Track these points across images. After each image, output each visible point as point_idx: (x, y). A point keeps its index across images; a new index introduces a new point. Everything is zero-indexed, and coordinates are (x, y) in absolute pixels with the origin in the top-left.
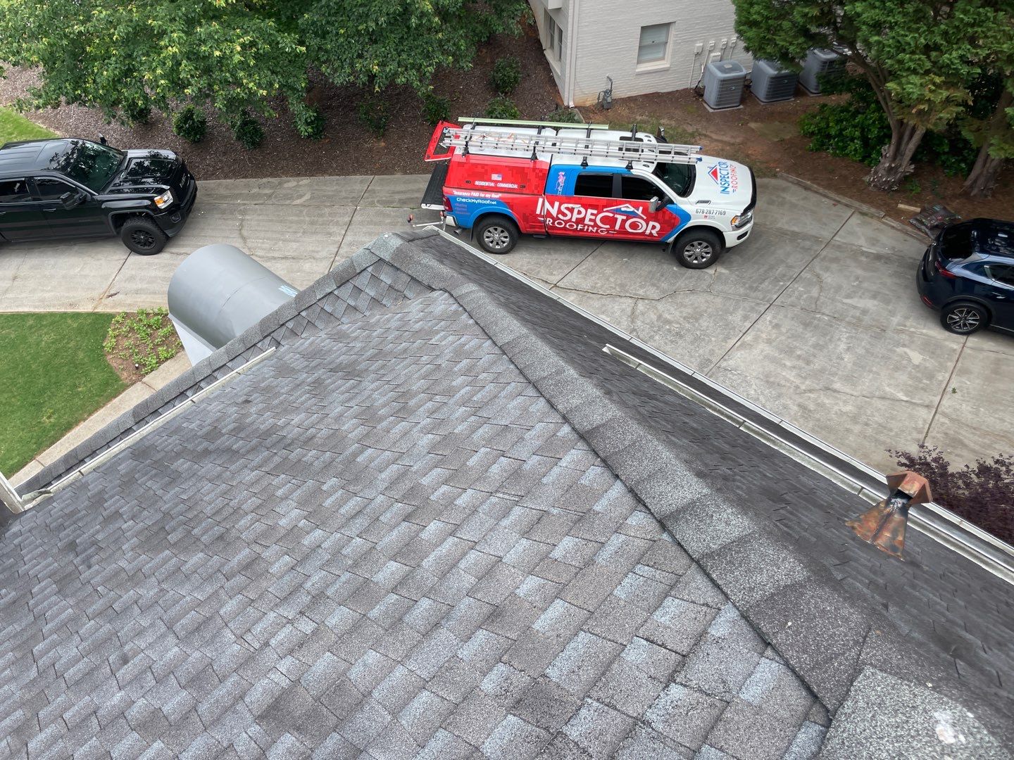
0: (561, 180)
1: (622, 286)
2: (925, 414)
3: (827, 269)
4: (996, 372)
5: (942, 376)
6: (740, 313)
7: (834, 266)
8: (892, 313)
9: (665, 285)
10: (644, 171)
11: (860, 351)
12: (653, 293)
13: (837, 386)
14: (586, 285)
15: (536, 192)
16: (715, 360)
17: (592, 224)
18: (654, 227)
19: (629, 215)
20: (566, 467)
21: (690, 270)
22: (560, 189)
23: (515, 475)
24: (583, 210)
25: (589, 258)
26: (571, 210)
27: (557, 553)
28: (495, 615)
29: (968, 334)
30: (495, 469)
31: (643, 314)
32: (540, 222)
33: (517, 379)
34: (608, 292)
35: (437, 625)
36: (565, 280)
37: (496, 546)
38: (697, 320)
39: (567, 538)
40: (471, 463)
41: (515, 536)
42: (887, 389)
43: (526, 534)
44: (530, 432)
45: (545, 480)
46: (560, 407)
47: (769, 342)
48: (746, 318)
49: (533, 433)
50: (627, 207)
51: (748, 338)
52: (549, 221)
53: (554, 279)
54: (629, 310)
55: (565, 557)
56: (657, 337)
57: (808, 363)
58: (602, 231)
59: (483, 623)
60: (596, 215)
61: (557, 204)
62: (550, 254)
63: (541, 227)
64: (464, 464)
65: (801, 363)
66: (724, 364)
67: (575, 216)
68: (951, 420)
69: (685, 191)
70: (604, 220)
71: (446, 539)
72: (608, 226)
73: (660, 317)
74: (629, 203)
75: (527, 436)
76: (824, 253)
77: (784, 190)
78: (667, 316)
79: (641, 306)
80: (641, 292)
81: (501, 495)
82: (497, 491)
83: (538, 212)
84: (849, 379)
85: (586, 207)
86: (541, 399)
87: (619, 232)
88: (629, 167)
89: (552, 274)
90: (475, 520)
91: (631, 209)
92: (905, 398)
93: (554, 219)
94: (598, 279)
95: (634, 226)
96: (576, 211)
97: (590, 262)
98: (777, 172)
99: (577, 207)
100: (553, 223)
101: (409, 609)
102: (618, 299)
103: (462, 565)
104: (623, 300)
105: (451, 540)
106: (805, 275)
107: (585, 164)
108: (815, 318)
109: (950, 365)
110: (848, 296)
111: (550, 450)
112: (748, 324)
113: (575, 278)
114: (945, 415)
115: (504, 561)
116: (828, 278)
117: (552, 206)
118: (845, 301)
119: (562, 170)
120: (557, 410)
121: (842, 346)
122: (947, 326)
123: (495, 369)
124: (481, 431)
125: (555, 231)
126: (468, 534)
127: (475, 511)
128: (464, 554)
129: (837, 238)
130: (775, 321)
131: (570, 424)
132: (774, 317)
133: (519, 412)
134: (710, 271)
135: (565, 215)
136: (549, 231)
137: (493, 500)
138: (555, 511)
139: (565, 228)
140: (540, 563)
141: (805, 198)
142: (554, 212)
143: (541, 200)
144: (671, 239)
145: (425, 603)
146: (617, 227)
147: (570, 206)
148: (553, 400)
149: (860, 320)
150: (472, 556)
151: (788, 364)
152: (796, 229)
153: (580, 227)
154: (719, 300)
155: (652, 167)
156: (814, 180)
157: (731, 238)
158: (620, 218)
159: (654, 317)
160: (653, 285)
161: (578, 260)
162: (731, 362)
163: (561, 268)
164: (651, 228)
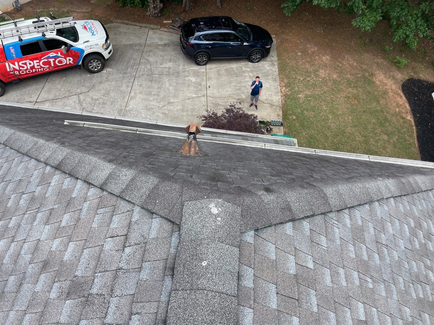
0: (13, 51)
1: (69, 91)
2: (204, 99)
3: (149, 56)
4: (219, 75)
5: (203, 83)
6: (124, 85)
7: (151, 54)
8: (179, 66)
9: (88, 84)
10: (52, 35)
11: (174, 84)
12: (84, 89)
13: (172, 100)
14: (51, 96)
15: (2, 61)
16: (123, 108)
17: (39, 67)
18: (70, 60)
19: (55, 58)
20: (54, 185)
21: (96, 74)
22: (14, 56)
23: (33, 200)
24: (31, 62)
25: (47, 84)
26: (25, 64)
27: (63, 224)
28: (45, 265)
29: (205, 64)
30: (22, 202)
31: (84, 100)
32: (12, 74)
33: (17, 156)
34: (64, 96)
35: (21, 285)
36: (40, 98)
37: (35, 235)
38: (108, 94)
39: (65, 215)
40: (9, 205)
41: (42, 226)
42: (189, 95)
43: (47, 223)
44: (32, 177)
45: (47, 196)
46: (42, 160)
47: (141, 93)
48: (128, 86)
49: (34, 177)
50: (52, 54)
51: (132, 94)
52: (17, 73)
53: (34, 99)
54: (77, 100)
55: (67, 223)
56: (95, 108)
57: (158, 96)
58: (46, 69)
59: (41, 272)
60: (39, 62)
61: (16, 63)
62: (26, 88)
63: (14, 77)
64: (6, 207)
65: (156, 97)
66: (128, 109)
67: (29, 66)
68: (212, 98)
69: (76, 39)
70: (44, 63)
71: (10, 245)
72: (48, 66)
73: (92, 99)
74: (52, 52)
75: (32, 180)
76: (145, 50)
77: (118, 27)
78: (95, 97)
79: (82, 97)
80: (79, 91)
81: (29, 212)
82: (26, 212)
83: (8, 70)
84: (175, 96)
85: (32, 60)
86: (32, 160)
87: (54, 67)
88: (44, 35)
89: (31, 97)
90: (21, 230)
91: (55, 55)
92: (196, 96)
93: (19, 71)
94: (56, 92)
95: (60, 62)
96: (28, 64)
97: (48, 85)
98: (112, 20)
99: (28, 62)
100: (19, 73)
101: (5, 285)
102: (69, 97)
103: (23, 252)
104: (72, 97)
105: (13, 245)
106: (142, 61)
107: (21, 40)
108: (153, 77)
109: (205, 78)
110: (161, 64)
111: (44, 181)
112: (130, 89)
113: (44, 95)
114: (210, 97)
115: (41, 240)
116: (151, 59)
117: (14, 64)
118: (161, 66)
119: (11, 46)
120: (41, 162)
121: (168, 85)
122: (198, 64)
123: (5, 155)
124: (8, 188)
125: (22, 77)
126: (19, 238)
127: (19, 226)
128: (22, 247)
129: (147, 42)
130: (139, 84)
131: (49, 165)
132: (138, 82)
133: (24, 171)
134: (104, 72)
135: (23, 67)
136: (19, 77)
137: (26, 216)
138: (56, 206)
139: (26, 74)
140: (58, 232)
141: (128, 29)
142: (17, 67)
143: (7, 64)
144: (80, 63)
145: (12, 278)
146: (52, 65)
147: (24, 62)
148: (37, 158)
149: (169, 72)
150: (26, 246)
151: (151, 99)
152: (130, 43)
153: (34, 71)
154: (113, 83)
155: (55, 32)
156: (128, 20)
157: (106, 54)
158: (52, 60)
159: (90, 100)
160: (83, 86)
161: (42, 86)
162: (130, 107)
163: (35, 93)
164: (69, 61)
